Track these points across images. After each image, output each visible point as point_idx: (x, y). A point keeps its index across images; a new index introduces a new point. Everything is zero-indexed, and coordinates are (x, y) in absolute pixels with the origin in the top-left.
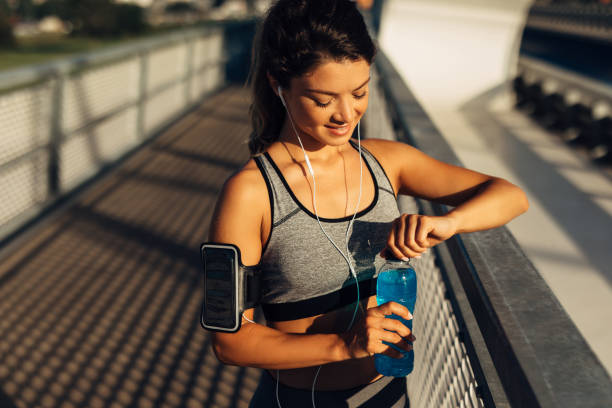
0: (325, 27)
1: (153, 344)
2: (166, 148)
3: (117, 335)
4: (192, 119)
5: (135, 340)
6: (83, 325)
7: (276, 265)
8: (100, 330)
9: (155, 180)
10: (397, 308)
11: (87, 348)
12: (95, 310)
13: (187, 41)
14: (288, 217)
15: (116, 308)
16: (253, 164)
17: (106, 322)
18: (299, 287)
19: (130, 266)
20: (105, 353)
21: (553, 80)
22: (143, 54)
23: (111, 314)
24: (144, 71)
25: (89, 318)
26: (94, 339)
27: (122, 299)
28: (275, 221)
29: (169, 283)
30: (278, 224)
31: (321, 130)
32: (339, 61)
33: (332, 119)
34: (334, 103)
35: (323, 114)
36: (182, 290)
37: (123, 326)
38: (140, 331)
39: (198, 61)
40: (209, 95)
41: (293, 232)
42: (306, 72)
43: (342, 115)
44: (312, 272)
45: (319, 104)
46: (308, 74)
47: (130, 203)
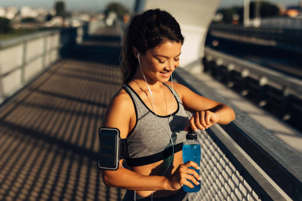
0: (166, 28)
1: (49, 186)
2: (36, 90)
3: (29, 182)
4: (47, 75)
5: (39, 184)
6: (10, 178)
7: (138, 139)
8: (20, 180)
9: (33, 105)
10: (193, 164)
11: (15, 189)
12: (15, 170)
13: (44, 37)
14: (144, 116)
15: (26, 169)
16: (124, 91)
17: (22, 176)
18: (150, 148)
19: (29, 148)
20: (25, 191)
21: (221, 59)
22: (25, 43)
23: (24, 172)
24: (25, 50)
25: (13, 174)
26: (18, 185)
27: (28, 165)
28: (139, 118)
29: (51, 156)
30: (140, 119)
31: (158, 74)
32: (172, 42)
33: (165, 69)
34: (167, 62)
35: (161, 67)
36: (58, 160)
37: (31, 178)
38: (41, 180)
39: (49, 47)
40: (54, 64)
41: (147, 122)
42: (156, 46)
43: (169, 67)
44: (158, 140)
45: (161, 62)
46: (157, 48)
47: (23, 117)
